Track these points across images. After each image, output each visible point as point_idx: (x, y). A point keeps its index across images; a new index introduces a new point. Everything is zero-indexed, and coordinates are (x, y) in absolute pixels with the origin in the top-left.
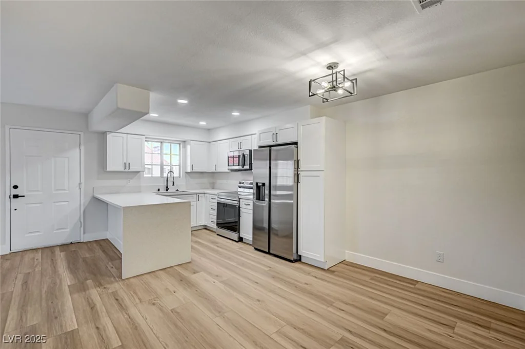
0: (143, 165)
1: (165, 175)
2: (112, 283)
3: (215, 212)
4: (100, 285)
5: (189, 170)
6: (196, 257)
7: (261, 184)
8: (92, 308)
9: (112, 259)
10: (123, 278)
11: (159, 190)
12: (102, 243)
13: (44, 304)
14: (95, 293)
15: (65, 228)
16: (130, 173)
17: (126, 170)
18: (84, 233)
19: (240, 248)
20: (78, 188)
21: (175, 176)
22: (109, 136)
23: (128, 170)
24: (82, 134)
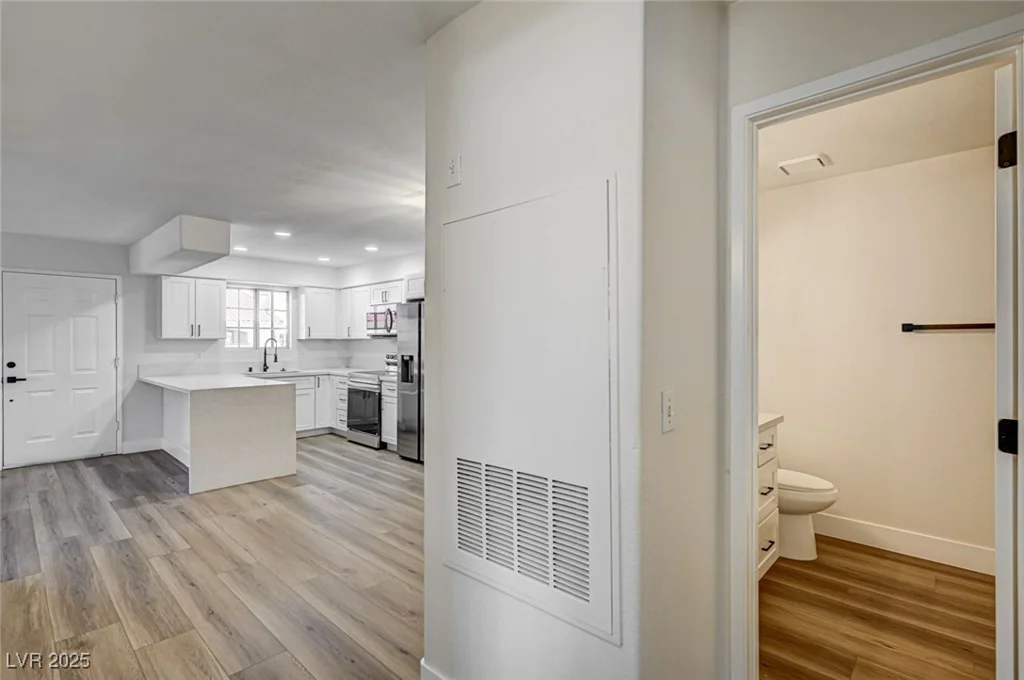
0: (224, 328)
1: (262, 345)
2: (174, 498)
3: (345, 406)
4: (157, 500)
5: (303, 336)
6: (305, 469)
7: (408, 358)
8: (149, 521)
9: (173, 474)
10: (190, 492)
11: (250, 370)
12: (154, 455)
13: (80, 519)
14: (150, 509)
15: (92, 432)
16: (199, 342)
17: (193, 337)
18: (123, 440)
19: (379, 458)
20: (113, 366)
21: (279, 345)
22: (166, 282)
23: (198, 337)
24: (119, 278)
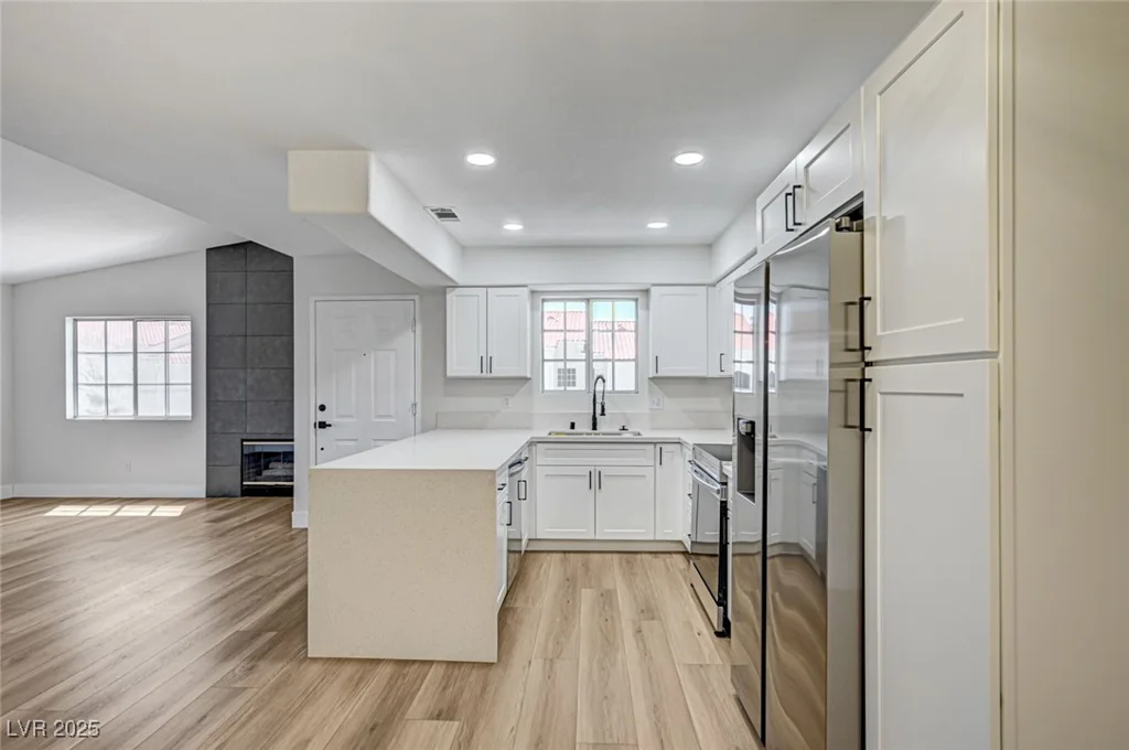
11: (573, 426)
16: (492, 382)
17: (484, 374)
20: (411, 413)
22: (451, 297)
23: (489, 375)
24: (417, 298)
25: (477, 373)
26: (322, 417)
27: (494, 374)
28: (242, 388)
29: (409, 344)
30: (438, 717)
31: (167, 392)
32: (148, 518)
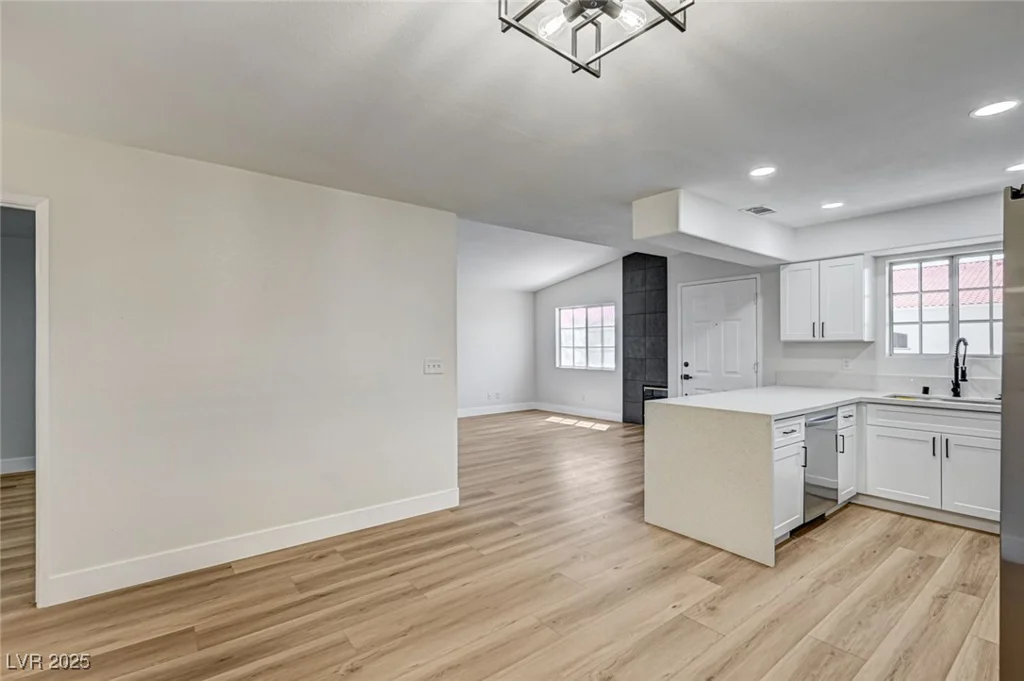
11: (926, 390)
17: (817, 338)
20: (754, 371)
22: (784, 273)
23: (822, 339)
24: (758, 276)
25: (810, 338)
26: (686, 371)
27: (826, 338)
28: (642, 349)
29: (751, 315)
30: (709, 579)
31: (603, 352)
32: (590, 429)
